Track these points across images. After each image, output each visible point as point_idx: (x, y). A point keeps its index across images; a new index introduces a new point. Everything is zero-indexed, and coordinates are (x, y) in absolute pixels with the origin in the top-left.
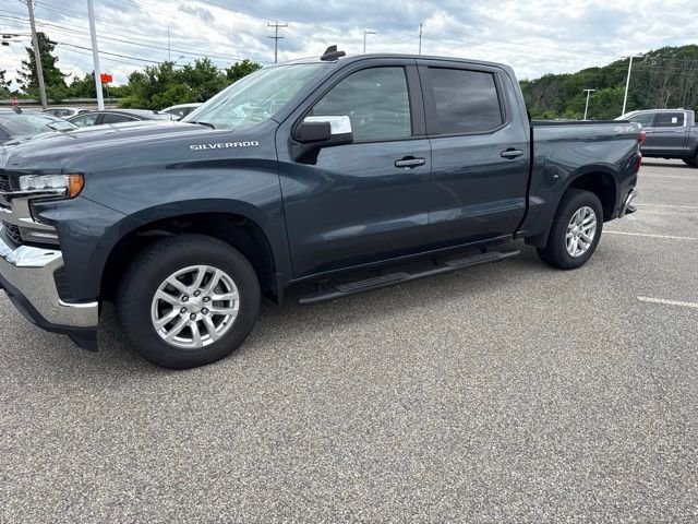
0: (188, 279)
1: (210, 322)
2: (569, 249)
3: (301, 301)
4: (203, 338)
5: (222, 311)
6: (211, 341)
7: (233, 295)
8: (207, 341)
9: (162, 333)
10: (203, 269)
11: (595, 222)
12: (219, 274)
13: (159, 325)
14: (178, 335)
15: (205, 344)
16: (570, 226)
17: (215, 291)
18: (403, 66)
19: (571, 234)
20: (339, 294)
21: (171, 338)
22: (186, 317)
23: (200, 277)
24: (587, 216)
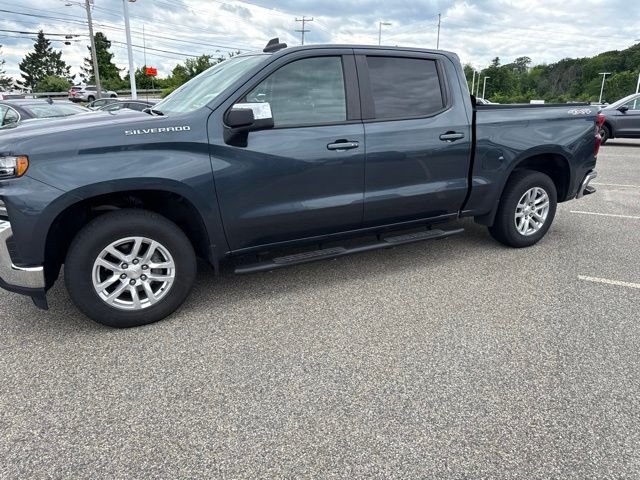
0: (126, 249)
1: (148, 287)
2: (519, 228)
3: (237, 271)
4: (142, 301)
5: (159, 278)
6: (149, 304)
7: (170, 264)
8: (146, 304)
9: (104, 296)
10: (139, 240)
11: (548, 202)
12: (154, 245)
13: (100, 288)
14: (119, 298)
15: (144, 306)
16: (519, 206)
17: (152, 259)
18: (340, 56)
19: (521, 214)
20: (274, 265)
21: (112, 299)
22: (126, 282)
23: (137, 248)
24: (538, 196)
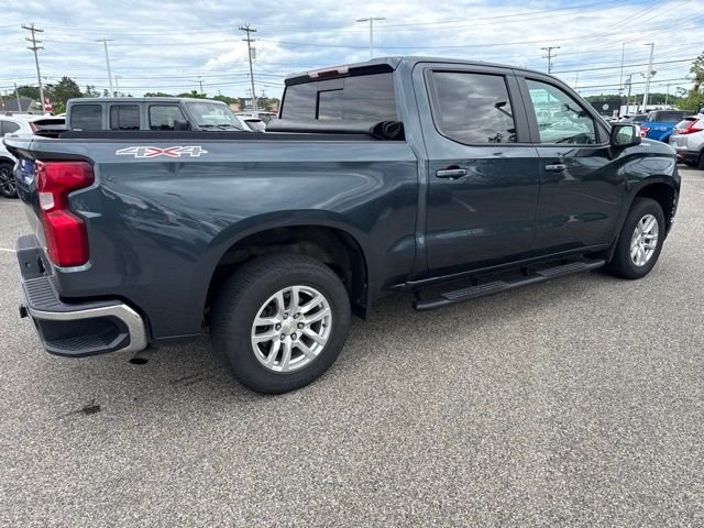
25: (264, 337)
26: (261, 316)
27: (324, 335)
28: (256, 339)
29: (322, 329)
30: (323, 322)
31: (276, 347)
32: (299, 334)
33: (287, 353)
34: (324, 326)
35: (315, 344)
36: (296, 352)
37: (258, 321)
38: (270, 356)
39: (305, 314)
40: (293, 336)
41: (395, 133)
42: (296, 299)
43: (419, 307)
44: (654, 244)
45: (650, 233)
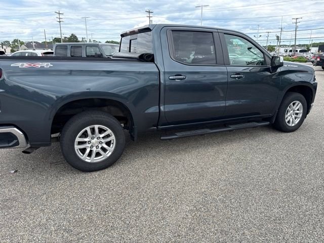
25: (82, 147)
26: (80, 137)
27: (112, 147)
28: (77, 147)
29: (112, 145)
30: (112, 142)
31: (88, 151)
32: (100, 146)
33: (94, 155)
34: (113, 143)
35: (108, 151)
36: (98, 154)
37: (78, 139)
38: (85, 155)
39: (103, 138)
40: (97, 147)
41: (150, 59)
42: (97, 130)
43: (162, 138)
44: (300, 116)
45: (298, 110)
